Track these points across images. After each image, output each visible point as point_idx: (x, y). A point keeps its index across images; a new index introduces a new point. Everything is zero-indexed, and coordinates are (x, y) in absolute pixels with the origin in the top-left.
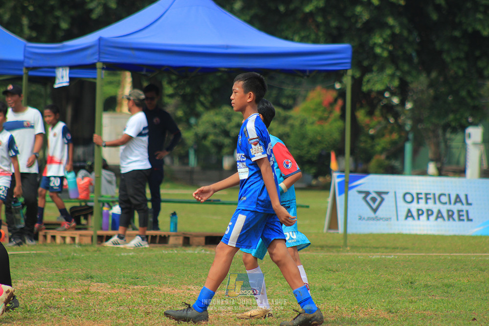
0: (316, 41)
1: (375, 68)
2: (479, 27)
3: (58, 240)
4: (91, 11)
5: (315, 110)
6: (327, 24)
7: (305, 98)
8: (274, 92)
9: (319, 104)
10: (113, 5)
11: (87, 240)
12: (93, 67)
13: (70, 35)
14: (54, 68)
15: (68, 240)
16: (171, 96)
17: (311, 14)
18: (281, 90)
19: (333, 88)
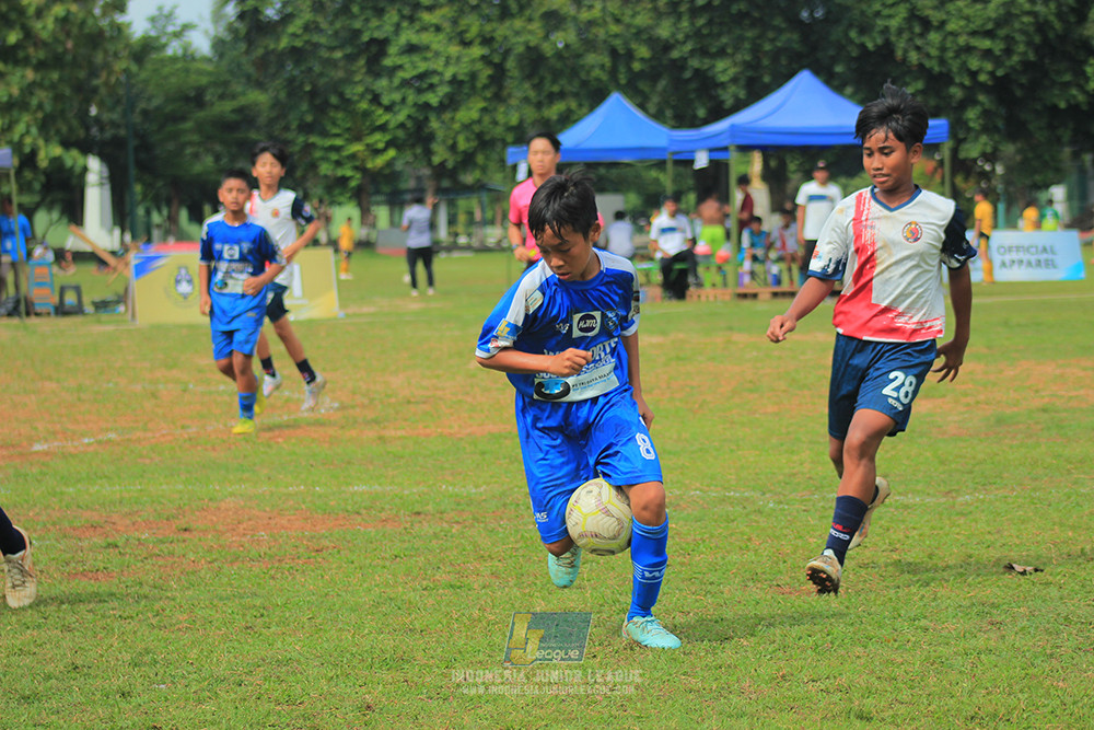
1: (970, 139)
2: (1055, 100)
3: (703, 298)
4: (723, 101)
10: (742, 94)
11: (727, 298)
12: (725, 149)
13: (706, 122)
14: (693, 152)
15: (711, 299)
19: (933, 158)
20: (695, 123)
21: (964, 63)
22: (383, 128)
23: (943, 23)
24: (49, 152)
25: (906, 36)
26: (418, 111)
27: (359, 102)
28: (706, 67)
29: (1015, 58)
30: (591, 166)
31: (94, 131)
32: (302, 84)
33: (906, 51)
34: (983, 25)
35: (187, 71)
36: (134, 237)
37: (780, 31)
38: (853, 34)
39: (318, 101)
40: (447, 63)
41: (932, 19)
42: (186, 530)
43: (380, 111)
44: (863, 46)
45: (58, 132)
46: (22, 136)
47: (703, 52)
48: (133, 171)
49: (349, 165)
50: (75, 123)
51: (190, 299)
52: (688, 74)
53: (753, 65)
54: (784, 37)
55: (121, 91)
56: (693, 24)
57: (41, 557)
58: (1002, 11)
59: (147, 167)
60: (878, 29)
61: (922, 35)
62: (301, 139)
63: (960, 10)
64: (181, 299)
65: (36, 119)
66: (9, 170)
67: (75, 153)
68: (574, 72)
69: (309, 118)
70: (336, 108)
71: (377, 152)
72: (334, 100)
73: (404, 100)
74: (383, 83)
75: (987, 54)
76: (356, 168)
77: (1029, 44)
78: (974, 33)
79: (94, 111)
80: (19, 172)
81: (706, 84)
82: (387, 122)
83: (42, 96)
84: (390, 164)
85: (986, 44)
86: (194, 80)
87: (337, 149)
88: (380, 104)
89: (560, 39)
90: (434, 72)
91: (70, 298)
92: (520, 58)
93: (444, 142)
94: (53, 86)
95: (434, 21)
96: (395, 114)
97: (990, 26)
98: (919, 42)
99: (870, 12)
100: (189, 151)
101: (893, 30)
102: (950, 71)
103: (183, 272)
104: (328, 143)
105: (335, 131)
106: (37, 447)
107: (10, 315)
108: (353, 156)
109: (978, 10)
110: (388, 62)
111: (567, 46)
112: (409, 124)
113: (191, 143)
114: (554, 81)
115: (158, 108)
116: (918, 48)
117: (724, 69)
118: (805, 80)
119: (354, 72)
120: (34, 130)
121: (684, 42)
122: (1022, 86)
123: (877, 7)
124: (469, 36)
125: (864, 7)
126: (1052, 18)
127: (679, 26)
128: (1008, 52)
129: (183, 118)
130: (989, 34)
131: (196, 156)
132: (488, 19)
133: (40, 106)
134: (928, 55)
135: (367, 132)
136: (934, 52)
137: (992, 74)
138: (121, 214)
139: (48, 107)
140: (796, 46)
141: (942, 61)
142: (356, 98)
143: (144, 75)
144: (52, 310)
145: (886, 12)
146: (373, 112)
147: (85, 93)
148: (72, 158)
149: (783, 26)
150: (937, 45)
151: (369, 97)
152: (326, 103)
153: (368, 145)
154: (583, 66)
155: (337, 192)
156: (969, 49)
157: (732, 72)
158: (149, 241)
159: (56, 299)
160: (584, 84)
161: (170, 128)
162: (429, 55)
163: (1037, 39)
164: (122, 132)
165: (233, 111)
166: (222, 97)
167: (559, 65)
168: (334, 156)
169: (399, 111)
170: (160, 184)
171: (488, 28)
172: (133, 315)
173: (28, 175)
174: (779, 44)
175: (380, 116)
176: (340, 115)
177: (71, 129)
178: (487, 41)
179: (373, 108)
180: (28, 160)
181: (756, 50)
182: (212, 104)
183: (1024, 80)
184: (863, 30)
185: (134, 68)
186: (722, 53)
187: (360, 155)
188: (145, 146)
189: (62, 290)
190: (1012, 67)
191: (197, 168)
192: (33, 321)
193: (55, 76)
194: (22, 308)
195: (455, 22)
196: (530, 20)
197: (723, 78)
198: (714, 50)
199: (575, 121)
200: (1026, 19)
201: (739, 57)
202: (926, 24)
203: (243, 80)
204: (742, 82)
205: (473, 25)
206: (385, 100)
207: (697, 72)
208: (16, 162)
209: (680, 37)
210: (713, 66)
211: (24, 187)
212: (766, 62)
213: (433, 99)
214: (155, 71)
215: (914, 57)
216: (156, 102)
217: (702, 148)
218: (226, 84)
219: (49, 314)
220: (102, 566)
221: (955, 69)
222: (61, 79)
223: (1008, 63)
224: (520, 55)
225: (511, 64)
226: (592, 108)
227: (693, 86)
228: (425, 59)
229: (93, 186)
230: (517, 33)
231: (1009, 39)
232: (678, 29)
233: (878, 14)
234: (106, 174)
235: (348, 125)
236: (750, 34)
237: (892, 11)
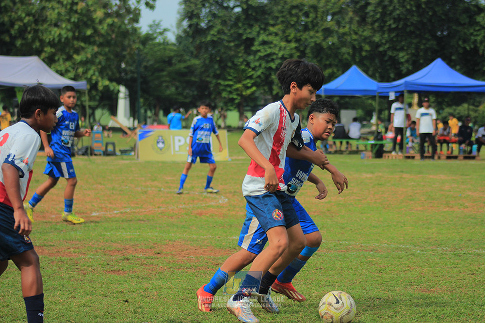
3: (390, 158)
4: (402, 70)
8: (472, 101)
10: (410, 68)
11: (401, 158)
13: (394, 80)
14: (388, 93)
15: (394, 158)
16: (433, 102)
18: (475, 100)
20: (388, 80)
22: (251, 77)
24: (103, 83)
25: (484, 44)
26: (266, 70)
27: (241, 65)
28: (394, 55)
30: (342, 97)
31: (123, 74)
32: (216, 57)
33: (484, 51)
35: (165, 49)
36: (139, 122)
37: (428, 40)
38: (460, 43)
39: (222, 65)
40: (280, 50)
42: (158, 253)
43: (250, 70)
44: (465, 48)
45: (107, 74)
46: (92, 75)
47: (394, 48)
48: (140, 93)
49: (235, 93)
50: (115, 70)
51: (163, 150)
52: (386, 58)
53: (416, 55)
54: (430, 43)
55: (136, 57)
56: (389, 36)
57: (94, 264)
59: (146, 91)
60: (472, 41)
62: (214, 81)
64: (159, 150)
65: (98, 68)
66: (85, 90)
67: (114, 84)
68: (336, 55)
69: (218, 72)
70: (230, 68)
71: (248, 88)
72: (229, 64)
73: (260, 65)
74: (252, 57)
76: (238, 95)
79: (123, 65)
80: (90, 91)
81: (395, 63)
82: (253, 75)
83: (101, 58)
84: (253, 93)
86: (168, 53)
87: (230, 86)
88: (250, 67)
89: (330, 41)
90: (274, 54)
91: (110, 148)
92: (312, 48)
93: (277, 84)
94: (106, 54)
95: (275, 31)
96: (256, 71)
99: (468, 33)
100: (164, 85)
101: (478, 41)
103: (160, 138)
104: (227, 83)
105: (230, 78)
106: (94, 214)
107: (83, 155)
108: (237, 90)
110: (254, 48)
111: (333, 44)
112: (262, 76)
113: (165, 81)
114: (327, 59)
115: (151, 65)
117: (403, 56)
118: (439, 63)
119: (239, 52)
120: (97, 73)
121: (385, 44)
123: (472, 31)
124: (290, 38)
125: (466, 31)
127: (383, 36)
129: (163, 70)
131: (167, 87)
132: (299, 31)
133: (100, 63)
135: (243, 79)
138: (134, 112)
139: (103, 63)
140: (435, 47)
142: (239, 64)
143: (146, 51)
144: (102, 153)
145: (475, 33)
146: (247, 70)
147: (120, 57)
148: (113, 86)
149: (430, 38)
151: (245, 63)
152: (226, 66)
153: (244, 85)
154: (340, 53)
155: (229, 104)
157: (406, 57)
158: (146, 124)
159: (104, 148)
160: (341, 61)
161: (157, 74)
162: (272, 46)
164: (135, 75)
165: (185, 68)
166: (180, 61)
167: (329, 52)
168: (229, 89)
169: (258, 70)
170: (151, 98)
171: (298, 35)
172: (138, 157)
173: (94, 93)
174: (427, 46)
175: (250, 72)
176: (232, 71)
177: (113, 73)
178: (298, 40)
179: (247, 68)
180: (94, 86)
181: (417, 48)
182: (176, 64)
184: (464, 41)
185: (141, 47)
186: (402, 49)
187: (240, 89)
188: (145, 81)
189: (107, 144)
191: (168, 92)
192: (94, 157)
193: (107, 50)
194: (89, 152)
195: (284, 32)
196: (317, 32)
197: (402, 60)
198: (398, 48)
199: (336, 77)
201: (409, 51)
203: (189, 54)
204: (410, 62)
205: (292, 33)
206: (252, 65)
207: (390, 57)
208: (88, 87)
209: (384, 41)
210: (398, 55)
211: (91, 98)
212: (421, 54)
213: (273, 66)
214: (151, 49)
216: (151, 63)
217: (392, 91)
218: (182, 56)
219: (100, 155)
220: (121, 268)
222: (109, 51)
224: (312, 47)
225: (308, 51)
226: (343, 72)
227: (389, 63)
228: (270, 48)
229: (122, 99)
230: (311, 37)
232: (383, 38)
233: (472, 34)
234: (128, 94)
235: (236, 75)
236: (415, 41)
237: (478, 33)
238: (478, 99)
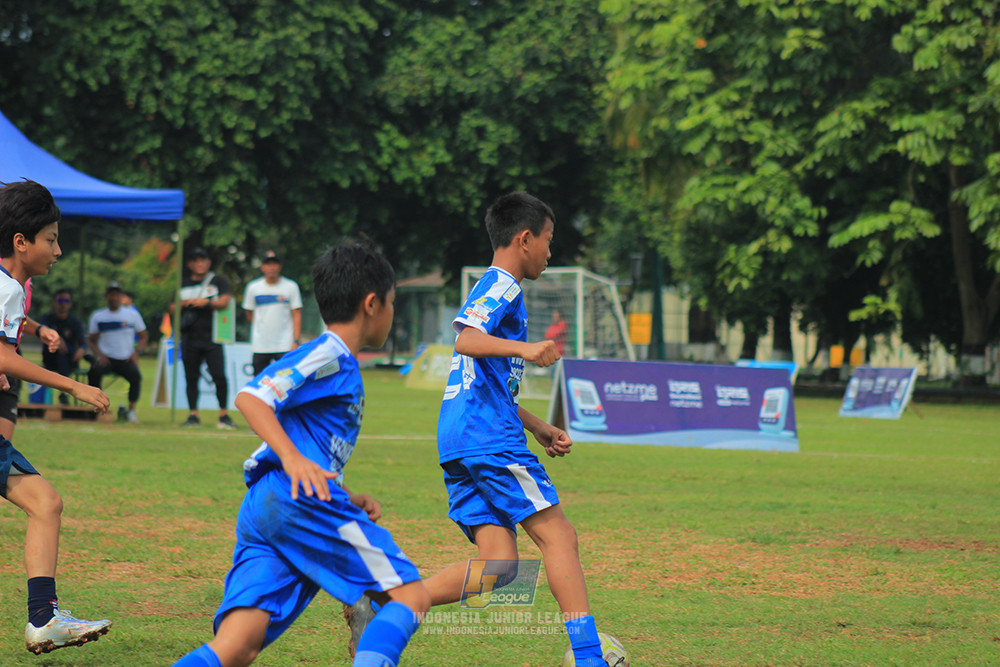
0: (150, 186)
1: (219, 219)
2: (337, 177)
5: (149, 266)
6: (163, 167)
7: (138, 251)
8: (103, 245)
9: (154, 260)
17: (145, 155)
18: (110, 242)
19: (168, 241)
21: (217, 116)
23: (191, 62)
25: (141, 75)
29: (286, 116)
33: (140, 95)
34: (246, 67)
38: (69, 67)
41: (178, 54)
44: (82, 84)
58: (272, 51)
60: (105, 62)
61: (162, 75)
63: (215, 46)
75: (248, 107)
77: (305, 98)
78: (231, 79)
85: (250, 94)
97: (254, 70)
98: (159, 84)
99: (94, 39)
101: (124, 64)
102: (197, 125)
109: (239, 47)
116: (157, 93)
122: (291, 153)
123: (106, 31)
125: (87, 31)
126: (337, 66)
128: (276, 106)
130: (253, 81)
134: (169, 103)
136: (177, 100)
137: (253, 134)
141: (187, 112)
145: (115, 40)
150: (184, 90)
156: (224, 99)
163: (316, 94)
183: (294, 146)
184: (82, 64)
190: (281, 126)
200: (302, 64)
202: (169, 61)
215: (150, 104)
221: (205, 124)
223: (276, 121)
231: (278, 91)
233: (105, 42)
237: (126, 40)
238: (120, 239)
